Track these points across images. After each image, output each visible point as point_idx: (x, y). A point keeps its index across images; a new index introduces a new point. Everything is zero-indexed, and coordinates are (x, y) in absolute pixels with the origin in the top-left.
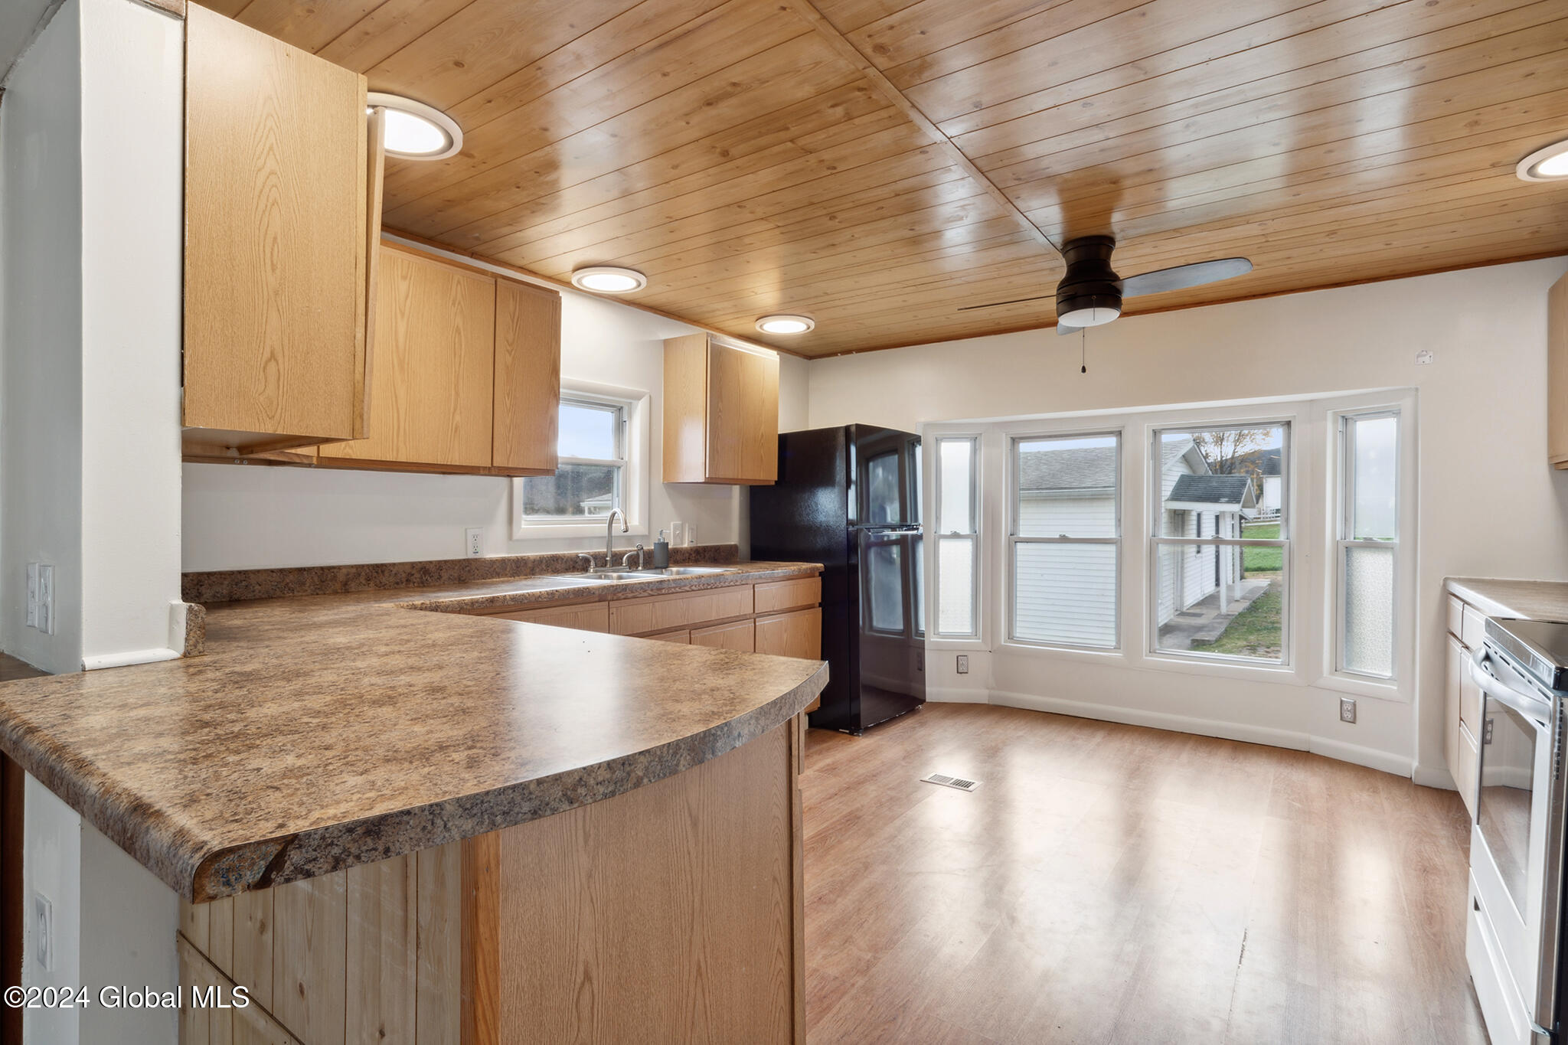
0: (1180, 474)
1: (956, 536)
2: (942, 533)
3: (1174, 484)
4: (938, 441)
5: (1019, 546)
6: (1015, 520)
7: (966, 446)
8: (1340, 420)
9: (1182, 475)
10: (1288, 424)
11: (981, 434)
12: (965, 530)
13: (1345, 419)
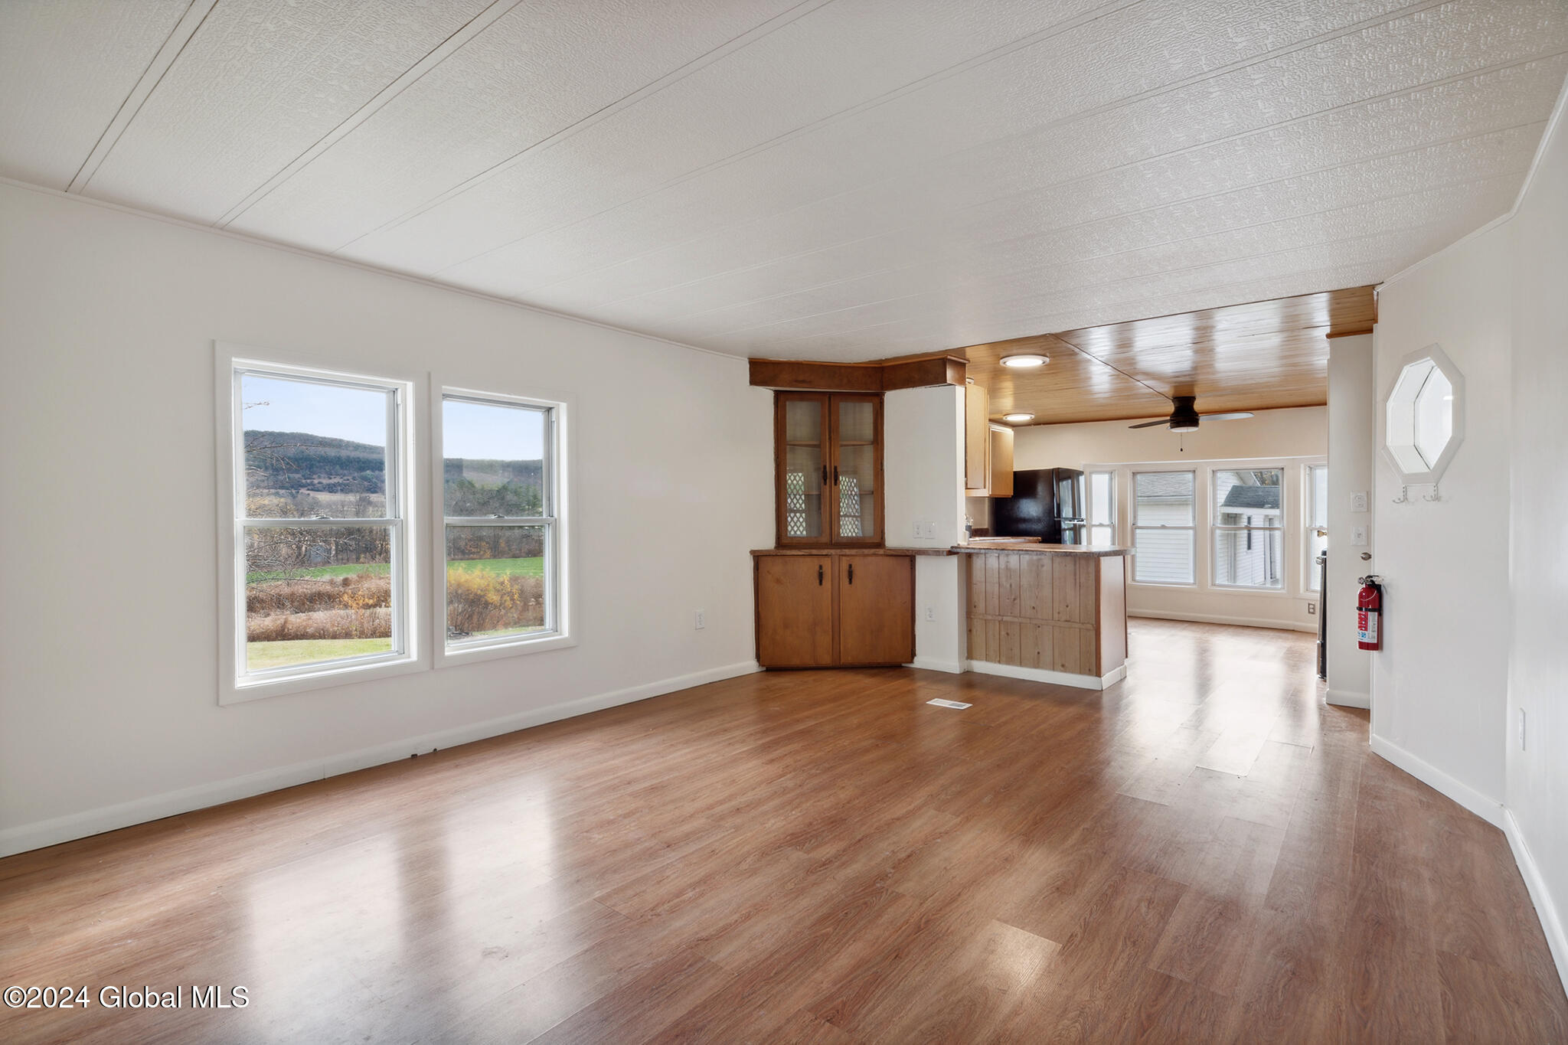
0: (1232, 485)
1: (1101, 525)
2: (1093, 523)
3: (1227, 493)
4: (1091, 473)
5: (1138, 531)
6: (1135, 517)
7: (1106, 477)
8: (1308, 469)
9: (1234, 486)
10: (1283, 469)
11: (1115, 470)
12: (1106, 522)
13: (1311, 468)
